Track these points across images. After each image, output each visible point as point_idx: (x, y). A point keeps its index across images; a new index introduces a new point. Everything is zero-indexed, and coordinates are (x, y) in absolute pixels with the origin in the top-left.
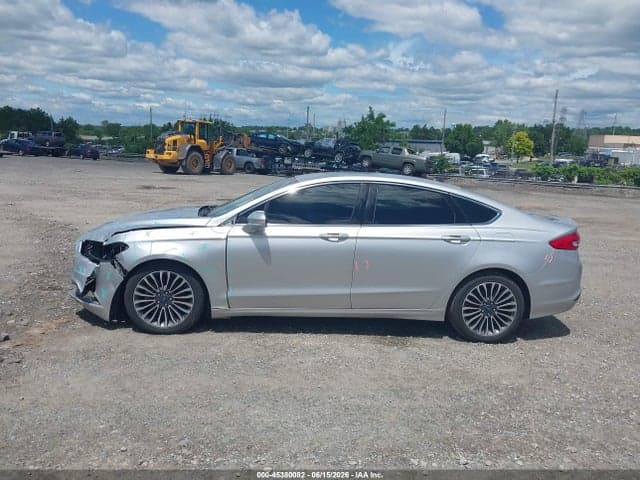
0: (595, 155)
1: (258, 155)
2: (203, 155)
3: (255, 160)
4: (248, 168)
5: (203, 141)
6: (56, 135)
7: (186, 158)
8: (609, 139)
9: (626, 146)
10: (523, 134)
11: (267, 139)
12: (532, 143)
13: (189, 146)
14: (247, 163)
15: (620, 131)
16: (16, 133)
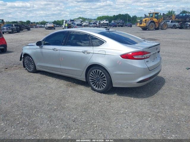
1: (178, 22)
2: (155, 24)
3: (177, 24)
4: (174, 27)
5: (156, 19)
6: (122, 21)
7: (149, 25)
11: (182, 16)
13: (150, 21)
14: (174, 25)
16: (113, 21)
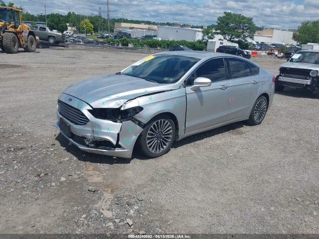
0: (120, 32)
8: (123, 25)
9: (131, 28)
10: (87, 20)
12: (92, 26)
15: (126, 21)
